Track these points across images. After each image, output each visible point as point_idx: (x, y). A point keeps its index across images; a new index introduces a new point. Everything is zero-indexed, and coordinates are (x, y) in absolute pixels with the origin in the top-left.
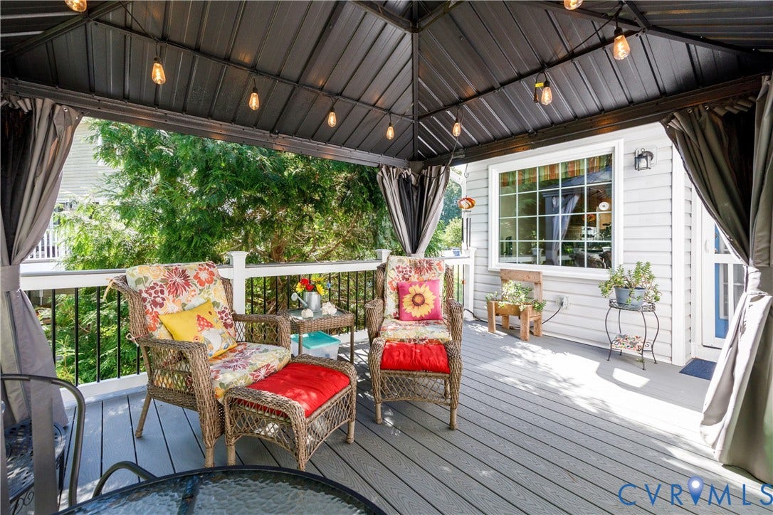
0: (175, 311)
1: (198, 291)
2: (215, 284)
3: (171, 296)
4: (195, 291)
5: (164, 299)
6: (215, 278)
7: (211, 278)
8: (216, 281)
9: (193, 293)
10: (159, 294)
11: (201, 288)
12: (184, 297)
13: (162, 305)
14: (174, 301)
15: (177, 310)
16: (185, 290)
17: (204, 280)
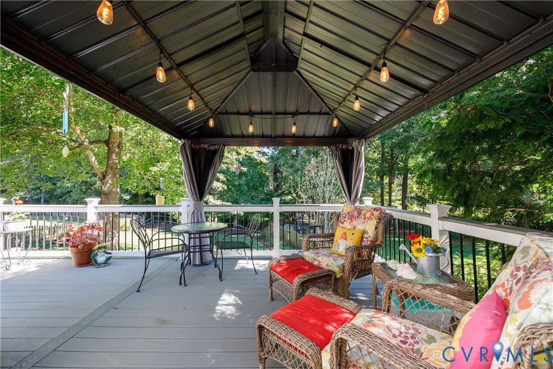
0: (348, 228)
1: (362, 222)
2: (370, 221)
3: (349, 221)
5: (345, 221)
6: (373, 217)
7: (371, 217)
8: (372, 219)
9: (359, 222)
10: (344, 218)
11: (364, 221)
12: (355, 223)
13: (342, 223)
14: (349, 223)
15: (350, 228)
16: (356, 219)
17: (367, 217)
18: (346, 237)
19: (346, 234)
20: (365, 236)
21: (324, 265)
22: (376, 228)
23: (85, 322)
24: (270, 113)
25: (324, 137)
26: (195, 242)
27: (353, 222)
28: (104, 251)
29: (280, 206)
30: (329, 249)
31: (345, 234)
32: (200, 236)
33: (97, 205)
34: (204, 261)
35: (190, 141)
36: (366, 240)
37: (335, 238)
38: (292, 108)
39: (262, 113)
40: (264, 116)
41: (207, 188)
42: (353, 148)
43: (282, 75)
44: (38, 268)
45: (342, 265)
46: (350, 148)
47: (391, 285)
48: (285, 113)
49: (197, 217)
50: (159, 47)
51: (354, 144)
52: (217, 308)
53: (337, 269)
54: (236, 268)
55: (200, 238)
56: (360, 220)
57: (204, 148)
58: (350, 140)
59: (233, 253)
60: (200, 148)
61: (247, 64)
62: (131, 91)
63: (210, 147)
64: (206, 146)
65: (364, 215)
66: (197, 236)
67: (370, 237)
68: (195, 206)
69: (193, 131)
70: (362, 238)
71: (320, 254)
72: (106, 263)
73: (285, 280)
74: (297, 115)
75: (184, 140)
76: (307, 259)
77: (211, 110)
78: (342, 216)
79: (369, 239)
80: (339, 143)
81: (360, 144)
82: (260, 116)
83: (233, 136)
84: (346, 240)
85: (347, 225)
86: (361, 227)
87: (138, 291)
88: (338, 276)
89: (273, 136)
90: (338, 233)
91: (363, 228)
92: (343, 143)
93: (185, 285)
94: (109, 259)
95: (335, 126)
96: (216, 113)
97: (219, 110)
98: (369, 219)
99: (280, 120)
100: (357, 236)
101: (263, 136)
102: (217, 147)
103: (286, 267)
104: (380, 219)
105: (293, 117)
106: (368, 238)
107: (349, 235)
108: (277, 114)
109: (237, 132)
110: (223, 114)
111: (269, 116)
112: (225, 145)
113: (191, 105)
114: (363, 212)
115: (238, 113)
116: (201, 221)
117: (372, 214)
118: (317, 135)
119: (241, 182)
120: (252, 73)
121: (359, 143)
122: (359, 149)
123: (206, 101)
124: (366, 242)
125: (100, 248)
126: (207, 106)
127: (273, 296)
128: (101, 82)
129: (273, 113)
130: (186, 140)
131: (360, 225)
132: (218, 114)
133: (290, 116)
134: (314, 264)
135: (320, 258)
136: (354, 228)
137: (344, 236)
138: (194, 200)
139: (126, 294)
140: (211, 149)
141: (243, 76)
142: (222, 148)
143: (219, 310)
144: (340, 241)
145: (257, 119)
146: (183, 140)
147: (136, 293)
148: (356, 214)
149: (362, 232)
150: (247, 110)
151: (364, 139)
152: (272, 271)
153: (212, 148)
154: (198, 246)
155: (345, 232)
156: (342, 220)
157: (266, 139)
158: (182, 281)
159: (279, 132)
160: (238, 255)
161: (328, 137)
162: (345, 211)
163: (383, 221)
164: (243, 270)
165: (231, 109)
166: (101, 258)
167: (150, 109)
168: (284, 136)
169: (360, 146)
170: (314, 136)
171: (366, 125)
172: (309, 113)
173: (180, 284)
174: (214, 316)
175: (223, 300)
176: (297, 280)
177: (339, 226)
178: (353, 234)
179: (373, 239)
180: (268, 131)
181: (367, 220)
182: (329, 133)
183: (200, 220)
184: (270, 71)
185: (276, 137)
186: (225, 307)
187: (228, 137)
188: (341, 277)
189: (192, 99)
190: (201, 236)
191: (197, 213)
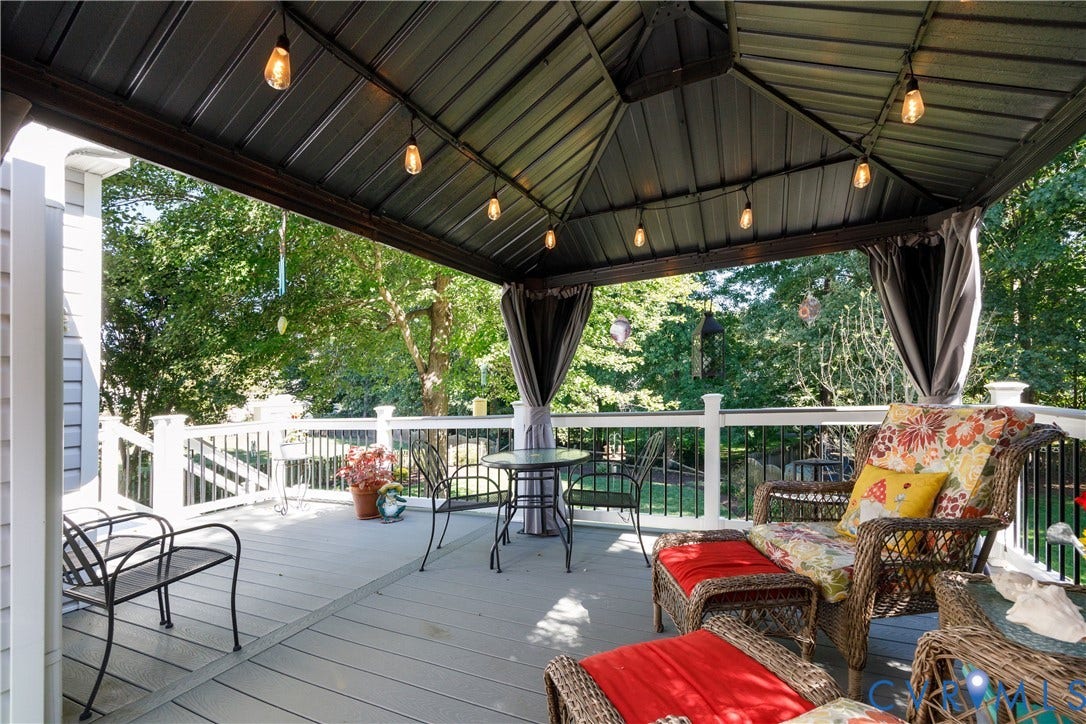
0: (898, 469)
1: (941, 453)
2: (970, 448)
3: (901, 448)
4: (936, 450)
5: (888, 449)
7: (973, 437)
8: (977, 443)
9: (933, 453)
10: (886, 441)
11: (949, 448)
12: (920, 454)
13: (881, 455)
14: (903, 456)
15: (903, 469)
16: (923, 444)
17: (959, 437)
18: (883, 493)
19: (884, 486)
20: (950, 492)
21: (795, 564)
22: (989, 470)
23: (332, 608)
24: (685, 192)
25: (846, 223)
26: (531, 488)
27: (914, 454)
28: (395, 496)
29: (720, 413)
30: (832, 523)
31: (882, 484)
32: (541, 475)
33: (391, 418)
34: (548, 528)
35: (521, 286)
36: (951, 505)
37: (855, 495)
38: (739, 166)
39: (665, 196)
40: (672, 202)
41: (555, 378)
42: (942, 240)
43: (698, 89)
44: (316, 516)
45: (845, 568)
46: (934, 241)
47: (935, 644)
48: (723, 183)
49: (537, 437)
50: (407, 106)
51: (944, 227)
52: (541, 624)
53: (830, 578)
54: (611, 549)
55: (542, 480)
56: (937, 445)
57: (553, 296)
58: (932, 219)
59: (613, 517)
60: (544, 299)
61: (607, 89)
62: (387, 204)
63: (563, 293)
64: (555, 292)
65: (953, 430)
66: (536, 474)
67: (963, 496)
68: (534, 416)
69: (530, 263)
70: (938, 499)
71: (796, 535)
72: (398, 516)
73: (678, 588)
74: (753, 181)
75: (509, 284)
76: (758, 543)
77: (551, 212)
78: (880, 435)
79: (961, 503)
80: (894, 234)
81: (964, 225)
82: (662, 204)
83: (610, 263)
84: (880, 501)
85: (894, 460)
86: (938, 468)
87: (422, 570)
88: (832, 598)
89: (702, 245)
90: (864, 481)
91: (945, 470)
92: (905, 233)
93: (500, 571)
94: (402, 509)
95: (861, 186)
96: (567, 216)
97: (570, 210)
98: (964, 442)
99: (713, 201)
100: (920, 491)
101: (677, 251)
102: (575, 291)
103: (693, 555)
104: (1004, 443)
105: (745, 189)
106: (955, 500)
107: (893, 488)
108: (700, 189)
109: (618, 252)
110: (581, 216)
111: (682, 200)
112: (592, 285)
113: (494, 209)
114: (948, 424)
115: (613, 208)
116: (544, 446)
117: (979, 429)
118: (823, 221)
119: (680, 369)
120: (624, 106)
121: (960, 224)
122: (961, 239)
123: (538, 197)
124: (949, 511)
125: (388, 490)
126: (543, 206)
127: (664, 623)
128: (335, 199)
129: (693, 189)
130: (513, 283)
131: (935, 461)
132: (569, 219)
133: (737, 187)
134: (773, 557)
135: (790, 544)
136: (918, 469)
137: (879, 492)
138: (532, 404)
139: (402, 574)
140: (566, 296)
141: (607, 120)
142: (587, 290)
143: (543, 629)
144: (866, 502)
145: (655, 213)
146: (506, 285)
147: (418, 573)
148: (924, 429)
149: (938, 481)
150: (629, 197)
151: (979, 205)
152: (658, 562)
153: (567, 294)
154: (537, 496)
155: (884, 480)
156: (882, 448)
157: (685, 258)
158: (494, 563)
159: (716, 234)
160: (623, 524)
161: (858, 223)
162: (893, 423)
163: (1013, 450)
164: (628, 554)
165: (594, 203)
166: (390, 508)
167: (432, 234)
168: (729, 242)
169: (965, 229)
170: (815, 228)
171: (980, 163)
172: (788, 169)
173: (492, 568)
174: (530, 638)
175: (558, 611)
176: (698, 591)
177: (870, 463)
178: (907, 486)
179: (973, 503)
180: (688, 236)
181: (958, 445)
182: (862, 211)
183: (542, 445)
184: (666, 88)
185: (708, 248)
186: (558, 625)
187: (601, 265)
188: (843, 601)
189: (496, 197)
190: (544, 476)
191: (537, 430)
